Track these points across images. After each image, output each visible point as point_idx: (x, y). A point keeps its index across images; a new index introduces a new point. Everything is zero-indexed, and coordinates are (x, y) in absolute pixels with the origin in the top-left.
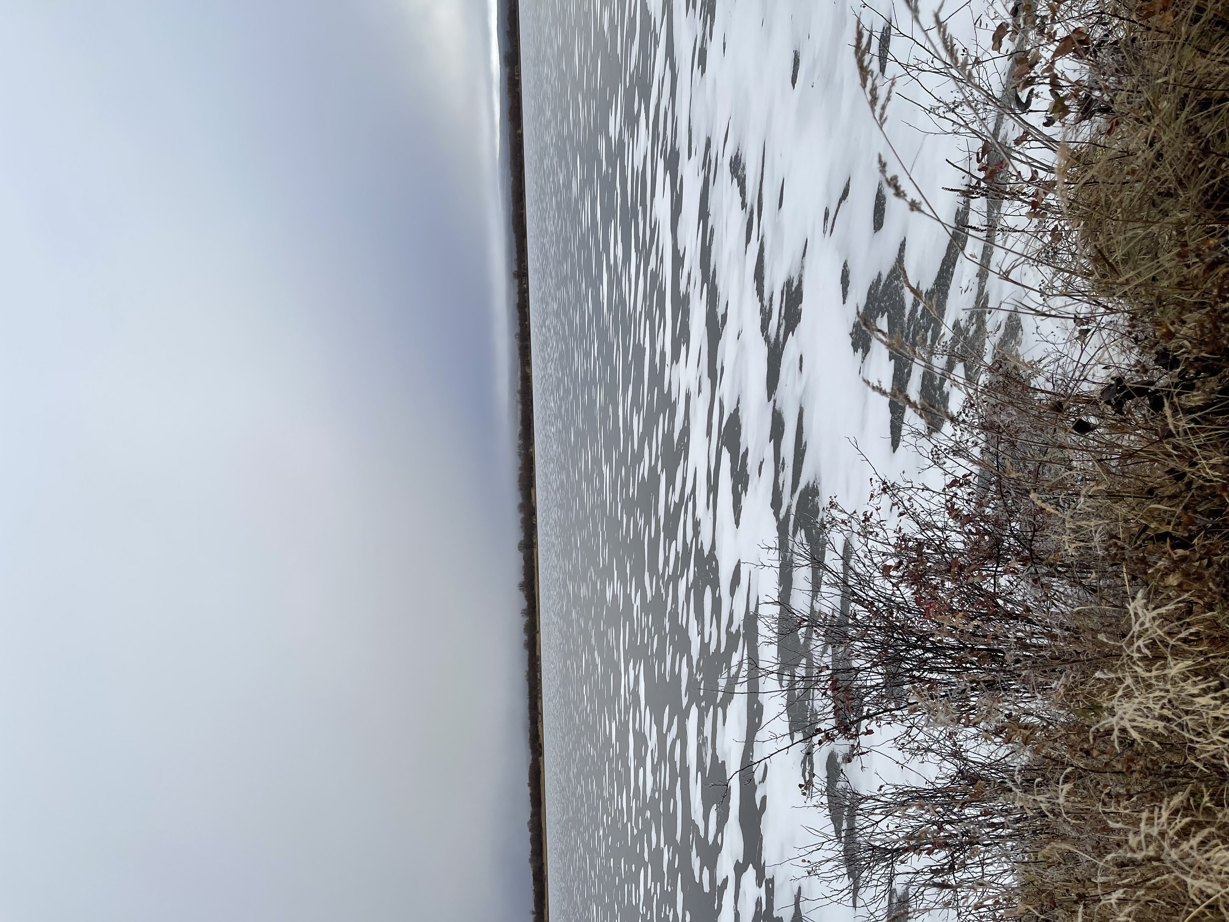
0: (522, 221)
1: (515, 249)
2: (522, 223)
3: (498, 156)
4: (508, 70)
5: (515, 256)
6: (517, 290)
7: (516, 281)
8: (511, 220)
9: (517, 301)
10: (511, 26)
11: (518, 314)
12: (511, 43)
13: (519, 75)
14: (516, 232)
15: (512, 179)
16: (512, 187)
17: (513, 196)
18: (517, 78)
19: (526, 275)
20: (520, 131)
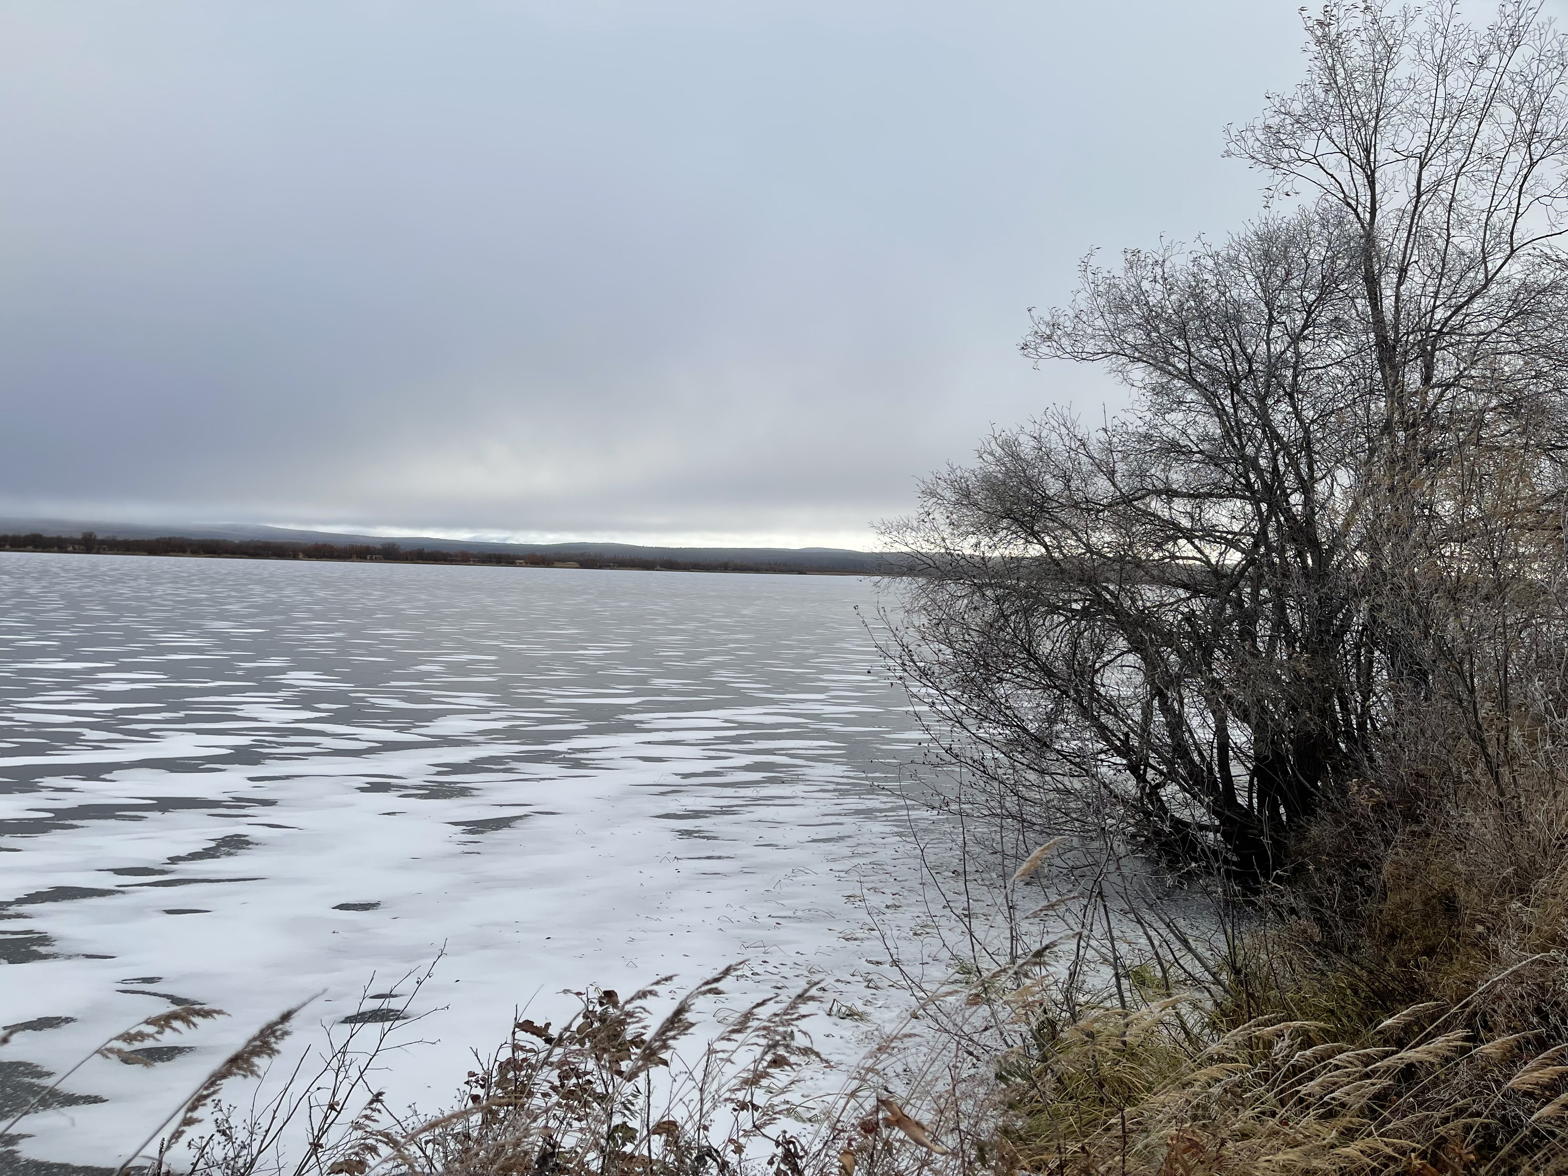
0: (175, 551)
1: (132, 538)
2: (172, 551)
3: (270, 525)
4: (379, 546)
5: (120, 538)
6: (64, 536)
7: (79, 536)
8: (177, 536)
9: (45, 535)
10: (429, 554)
11: (23, 534)
12: (411, 553)
13: (372, 560)
14: (158, 541)
15: (237, 542)
16: (225, 541)
17: (212, 541)
18: (368, 557)
19: (88, 551)
20: (301, 556)
